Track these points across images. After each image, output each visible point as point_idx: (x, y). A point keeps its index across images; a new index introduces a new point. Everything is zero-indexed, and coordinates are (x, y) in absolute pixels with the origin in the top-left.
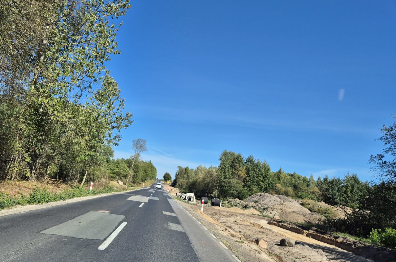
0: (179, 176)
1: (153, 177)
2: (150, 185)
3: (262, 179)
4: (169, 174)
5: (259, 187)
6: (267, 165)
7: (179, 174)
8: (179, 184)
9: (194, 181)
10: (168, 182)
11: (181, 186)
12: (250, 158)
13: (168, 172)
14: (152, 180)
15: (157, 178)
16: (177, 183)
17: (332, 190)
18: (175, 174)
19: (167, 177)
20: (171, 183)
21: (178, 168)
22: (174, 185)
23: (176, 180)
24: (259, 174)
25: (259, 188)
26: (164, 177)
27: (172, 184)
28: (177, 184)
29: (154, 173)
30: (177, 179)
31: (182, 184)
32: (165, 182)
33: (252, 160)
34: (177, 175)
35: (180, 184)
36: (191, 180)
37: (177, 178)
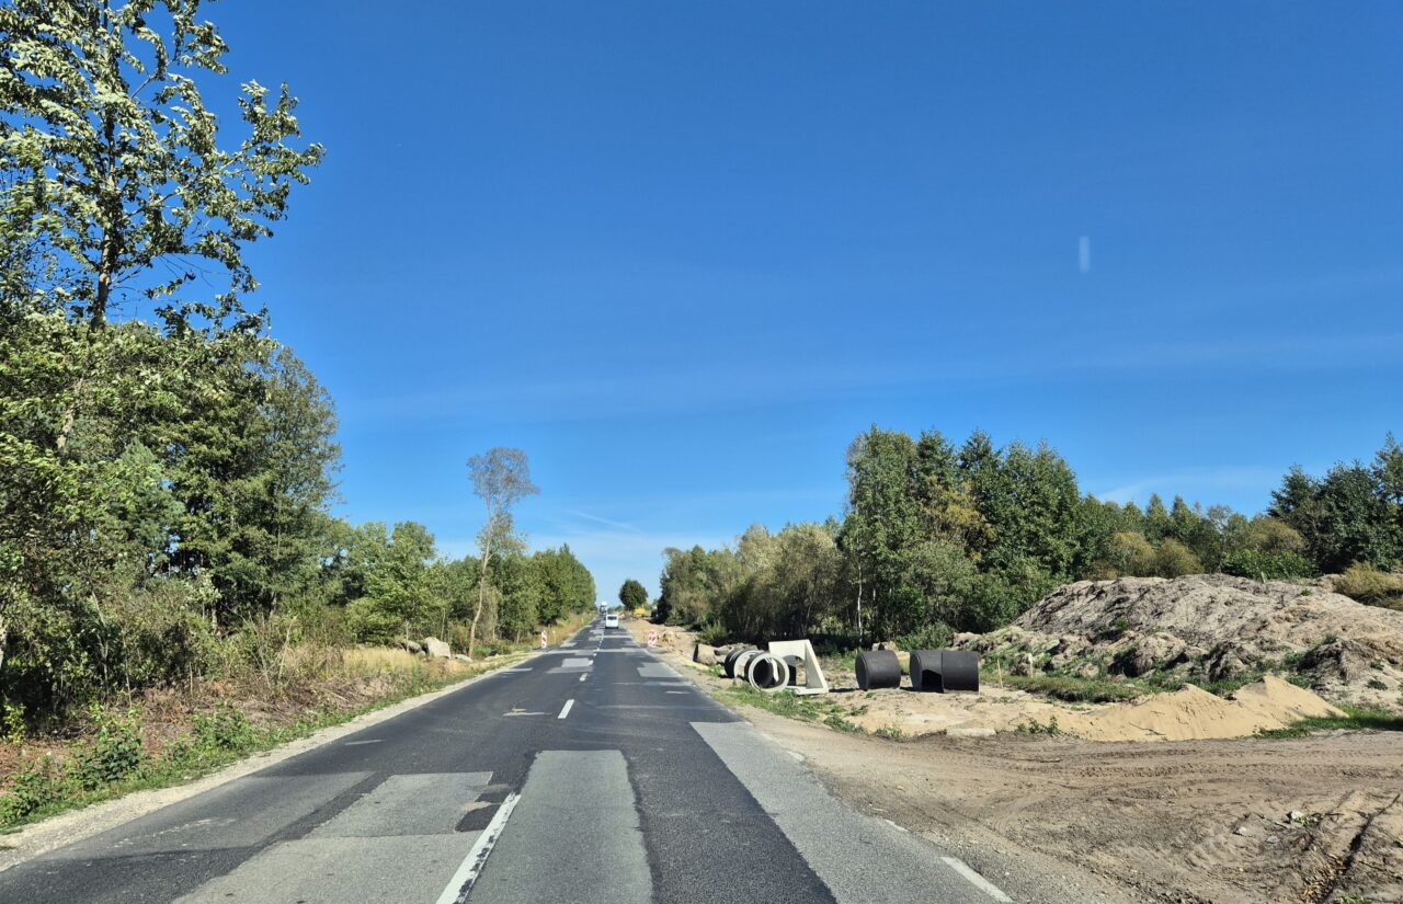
0: (673, 584)
1: (584, 604)
2: (574, 631)
3: (1050, 524)
4: (635, 582)
5: (1047, 558)
6: (1054, 462)
7: (672, 578)
8: (681, 613)
9: (741, 588)
10: (640, 611)
11: (690, 614)
12: (976, 445)
13: (632, 579)
14: (584, 614)
15: (598, 604)
16: (670, 608)
17: (1347, 521)
18: (659, 581)
19: (631, 595)
20: (649, 613)
21: (665, 555)
22: (661, 616)
23: (669, 601)
24: (1033, 504)
25: (1046, 562)
26: (623, 597)
27: (653, 614)
28: (674, 612)
29: (585, 590)
30: (669, 596)
31: (689, 607)
32: (630, 613)
33: (987, 451)
34: (665, 583)
35: (685, 610)
36: (729, 588)
37: (667, 592)
